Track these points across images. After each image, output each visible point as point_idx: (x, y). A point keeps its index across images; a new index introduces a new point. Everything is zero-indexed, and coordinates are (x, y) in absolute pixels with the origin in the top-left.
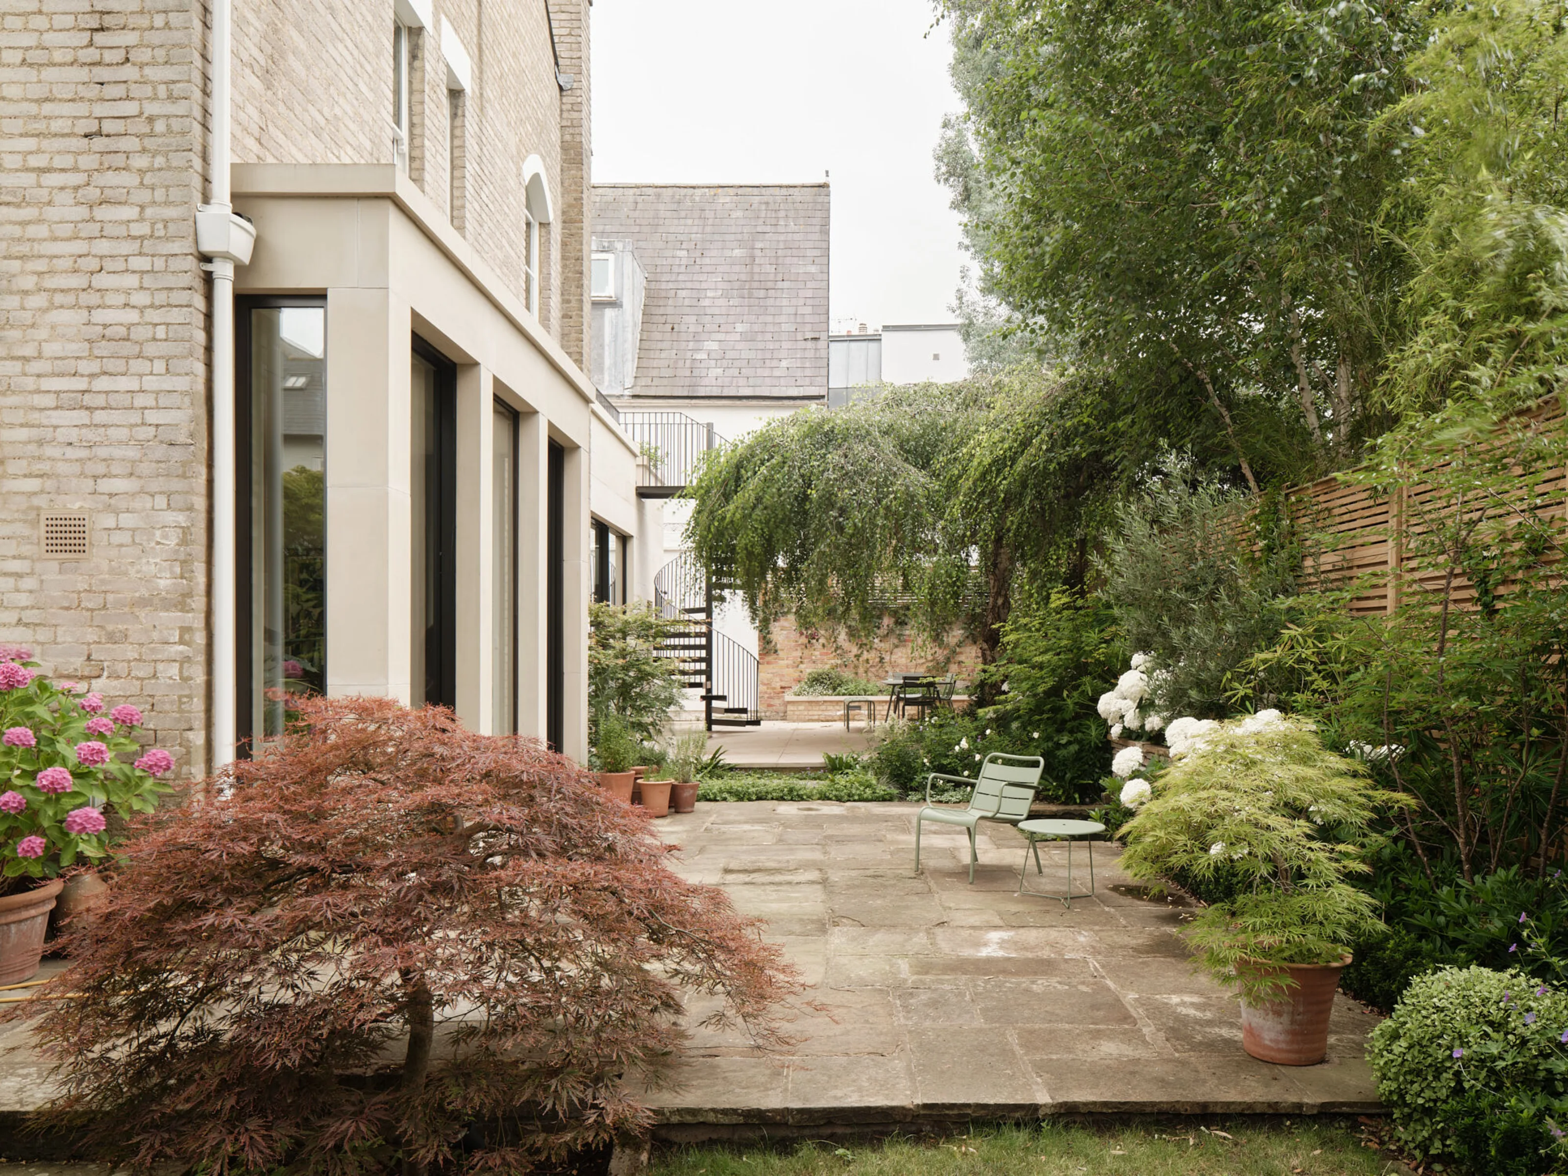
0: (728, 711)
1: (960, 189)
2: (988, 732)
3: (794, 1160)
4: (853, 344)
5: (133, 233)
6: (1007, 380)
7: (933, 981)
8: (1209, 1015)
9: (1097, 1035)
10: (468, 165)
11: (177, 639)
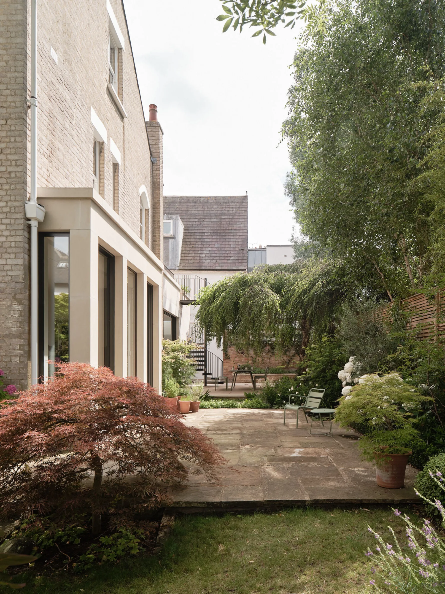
0: (212, 378)
1: (292, 198)
2: (300, 384)
3: (223, 519)
4: (257, 252)
5: (3, 211)
6: (307, 263)
7: (274, 464)
8: (367, 474)
9: (328, 480)
10: (119, 189)
11: (18, 348)
